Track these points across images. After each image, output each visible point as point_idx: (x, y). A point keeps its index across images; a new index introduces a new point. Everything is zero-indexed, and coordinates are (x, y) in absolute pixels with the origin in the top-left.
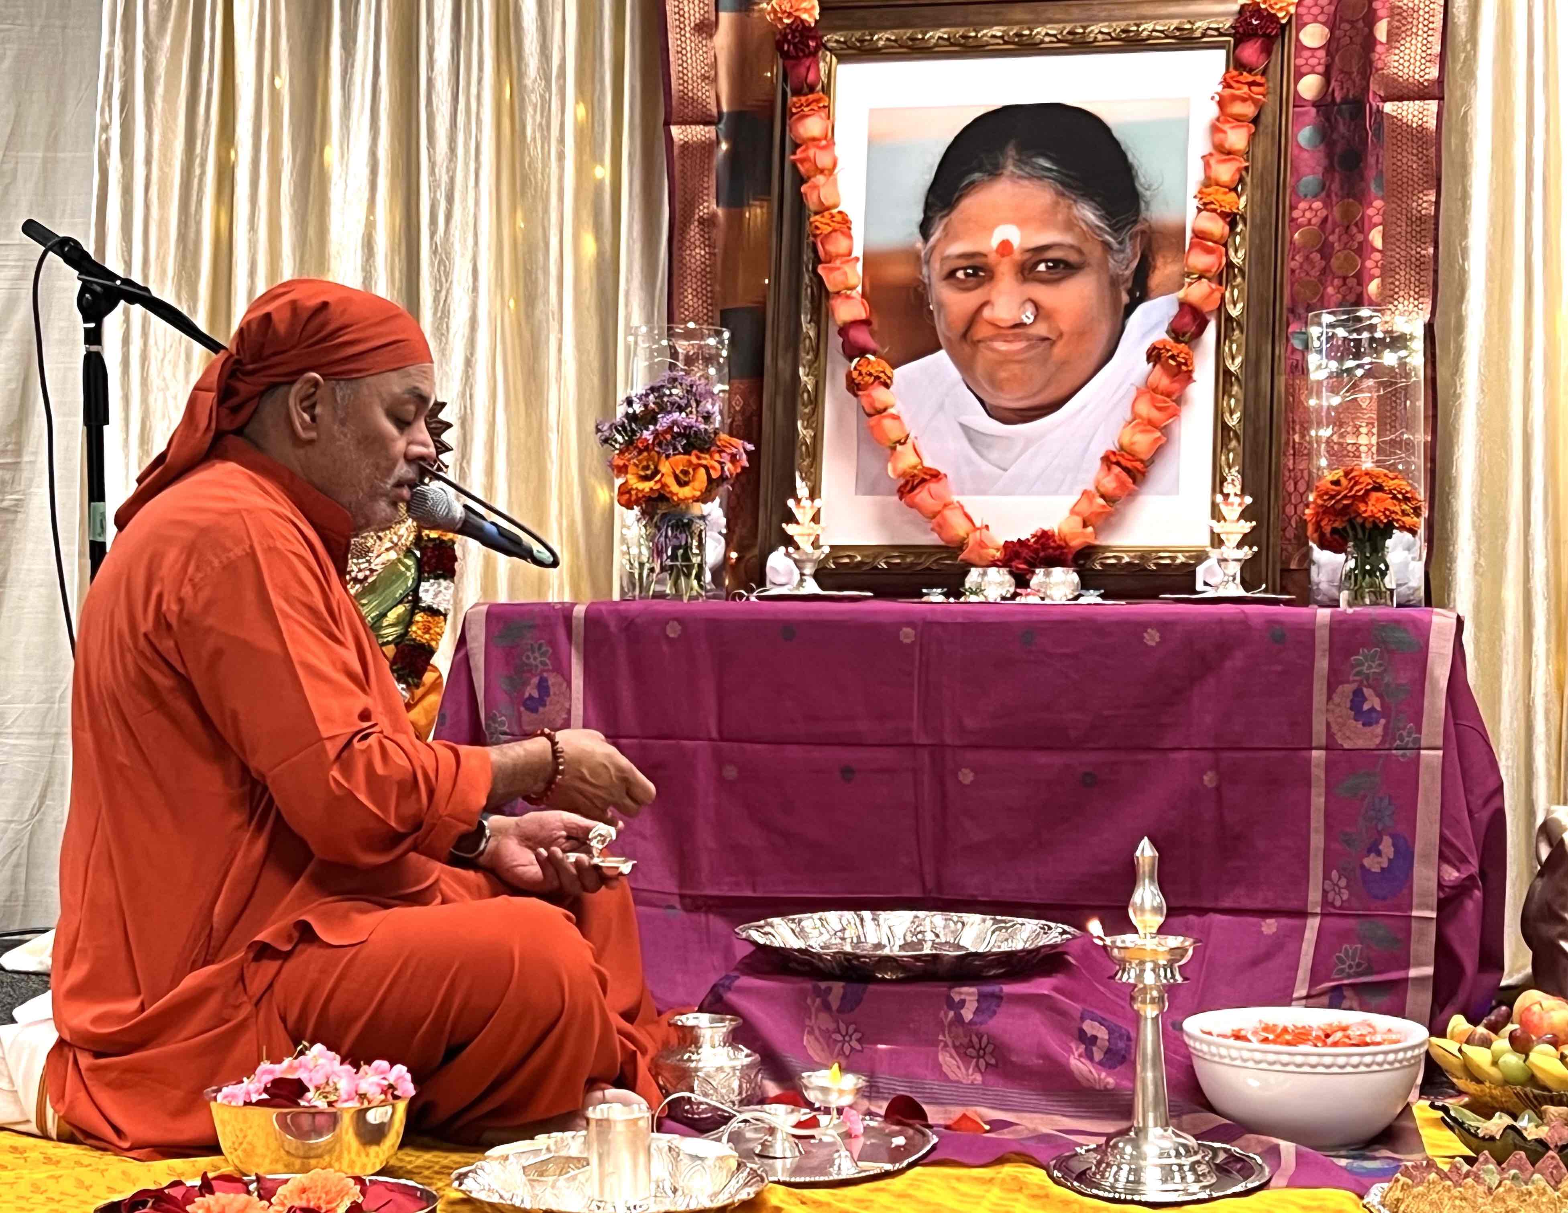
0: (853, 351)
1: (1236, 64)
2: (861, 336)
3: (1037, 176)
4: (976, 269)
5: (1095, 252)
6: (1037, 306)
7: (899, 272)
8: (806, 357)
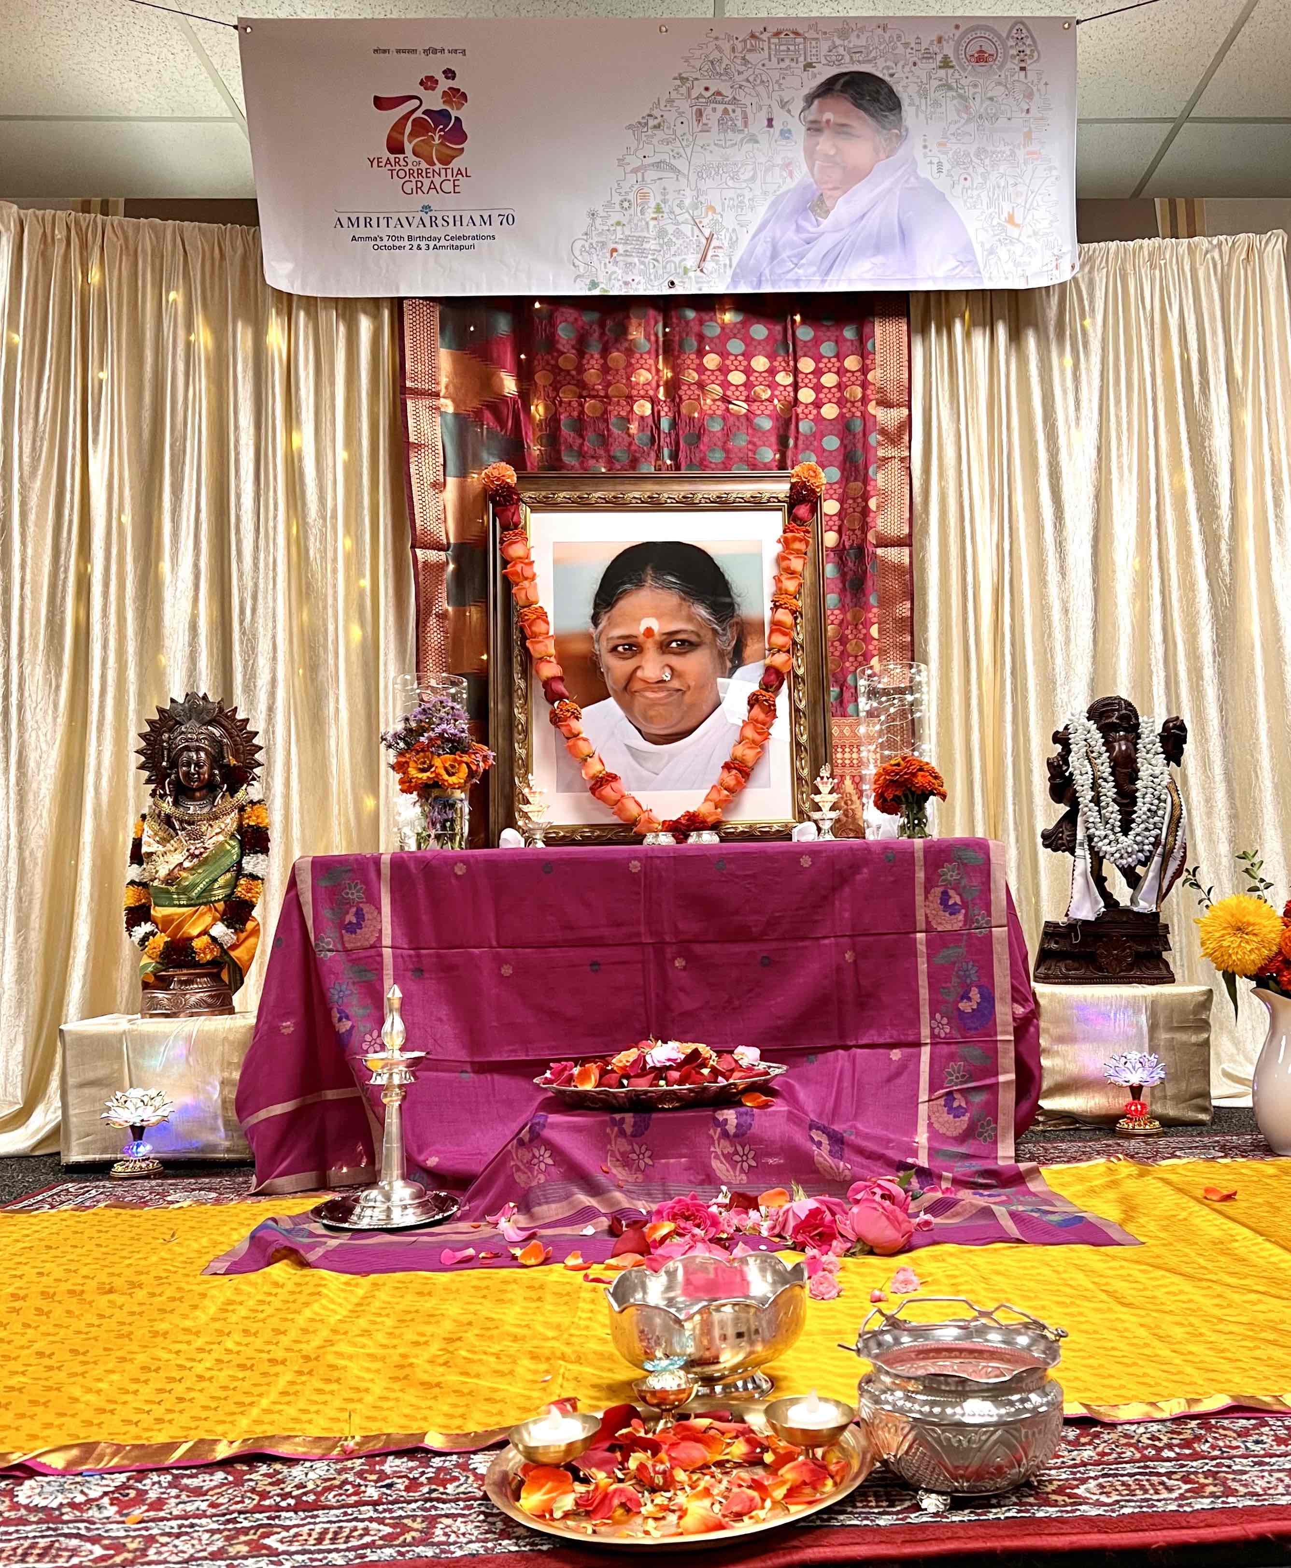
0: (552, 696)
1: (790, 522)
2: (560, 687)
3: (668, 587)
4: (631, 645)
5: (708, 636)
6: (672, 669)
7: (579, 647)
8: (519, 702)
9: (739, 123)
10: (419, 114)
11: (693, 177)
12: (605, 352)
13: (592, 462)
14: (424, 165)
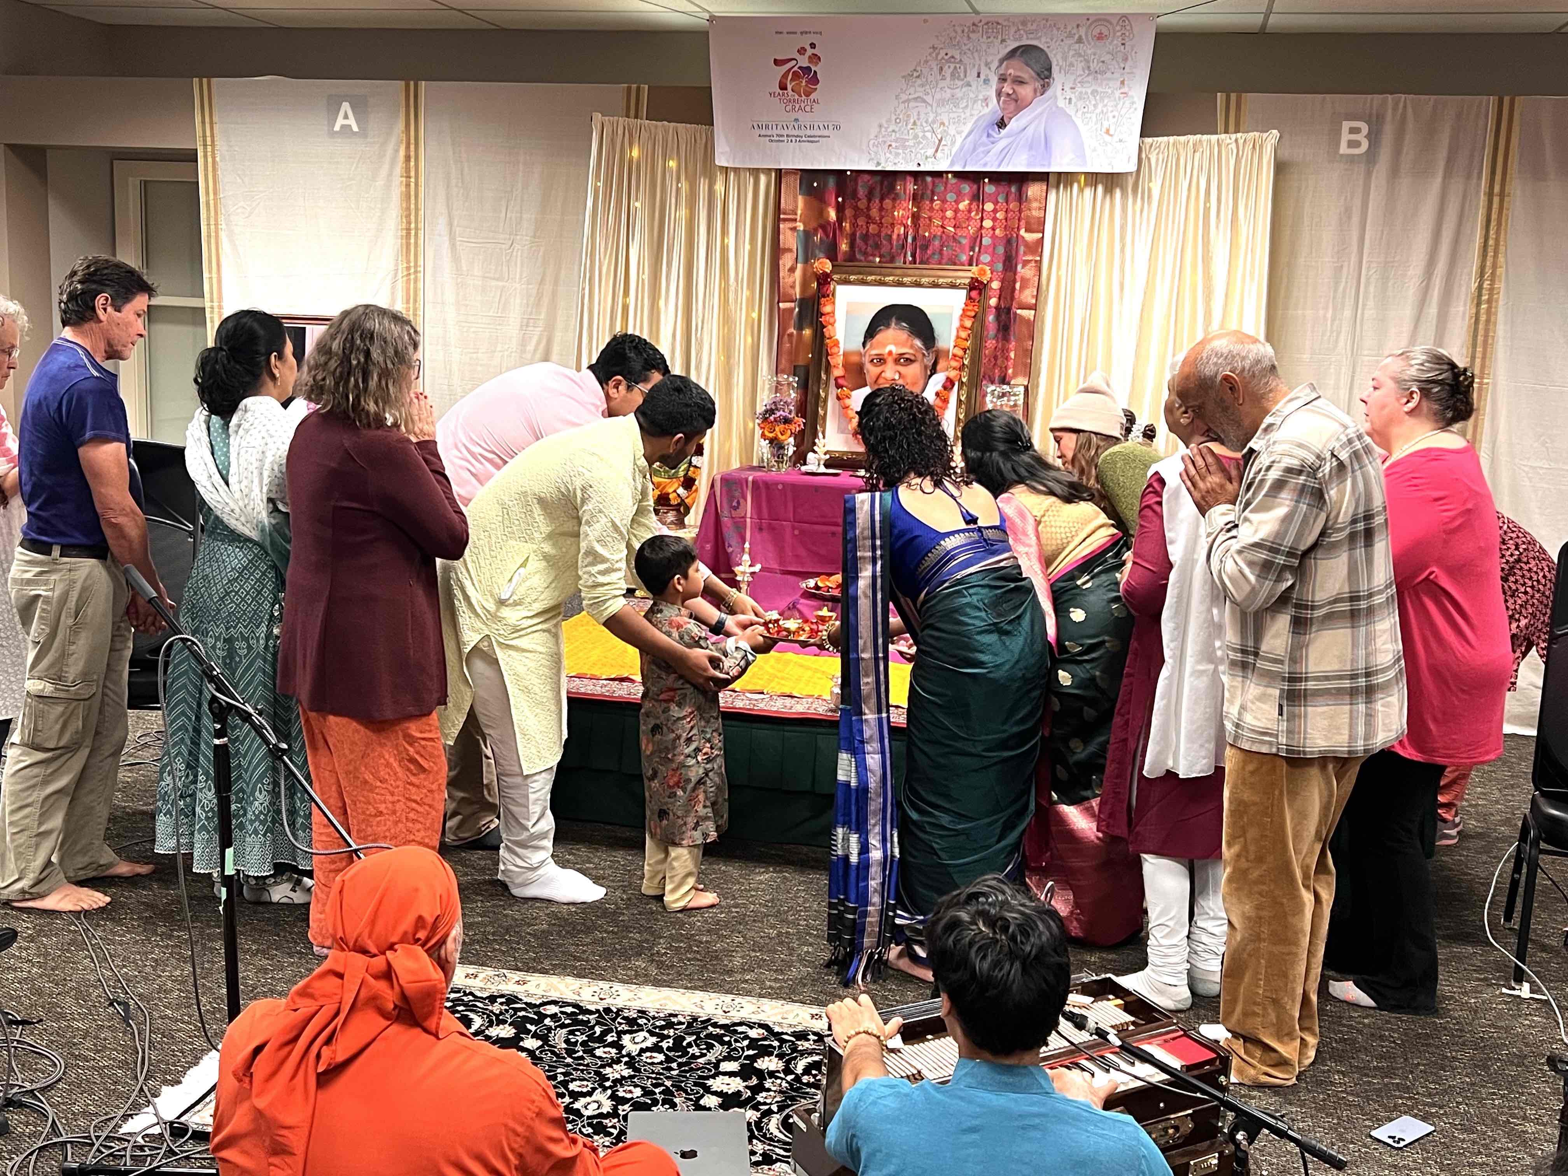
0: (838, 386)
1: (969, 298)
2: (841, 381)
3: (903, 328)
4: (880, 359)
5: (920, 356)
6: (900, 373)
7: (855, 359)
8: (823, 386)
9: (962, 75)
10: (796, 69)
11: (935, 105)
12: (882, 200)
13: (871, 258)
14: (797, 97)
